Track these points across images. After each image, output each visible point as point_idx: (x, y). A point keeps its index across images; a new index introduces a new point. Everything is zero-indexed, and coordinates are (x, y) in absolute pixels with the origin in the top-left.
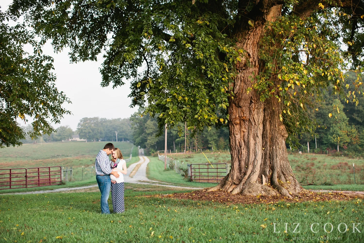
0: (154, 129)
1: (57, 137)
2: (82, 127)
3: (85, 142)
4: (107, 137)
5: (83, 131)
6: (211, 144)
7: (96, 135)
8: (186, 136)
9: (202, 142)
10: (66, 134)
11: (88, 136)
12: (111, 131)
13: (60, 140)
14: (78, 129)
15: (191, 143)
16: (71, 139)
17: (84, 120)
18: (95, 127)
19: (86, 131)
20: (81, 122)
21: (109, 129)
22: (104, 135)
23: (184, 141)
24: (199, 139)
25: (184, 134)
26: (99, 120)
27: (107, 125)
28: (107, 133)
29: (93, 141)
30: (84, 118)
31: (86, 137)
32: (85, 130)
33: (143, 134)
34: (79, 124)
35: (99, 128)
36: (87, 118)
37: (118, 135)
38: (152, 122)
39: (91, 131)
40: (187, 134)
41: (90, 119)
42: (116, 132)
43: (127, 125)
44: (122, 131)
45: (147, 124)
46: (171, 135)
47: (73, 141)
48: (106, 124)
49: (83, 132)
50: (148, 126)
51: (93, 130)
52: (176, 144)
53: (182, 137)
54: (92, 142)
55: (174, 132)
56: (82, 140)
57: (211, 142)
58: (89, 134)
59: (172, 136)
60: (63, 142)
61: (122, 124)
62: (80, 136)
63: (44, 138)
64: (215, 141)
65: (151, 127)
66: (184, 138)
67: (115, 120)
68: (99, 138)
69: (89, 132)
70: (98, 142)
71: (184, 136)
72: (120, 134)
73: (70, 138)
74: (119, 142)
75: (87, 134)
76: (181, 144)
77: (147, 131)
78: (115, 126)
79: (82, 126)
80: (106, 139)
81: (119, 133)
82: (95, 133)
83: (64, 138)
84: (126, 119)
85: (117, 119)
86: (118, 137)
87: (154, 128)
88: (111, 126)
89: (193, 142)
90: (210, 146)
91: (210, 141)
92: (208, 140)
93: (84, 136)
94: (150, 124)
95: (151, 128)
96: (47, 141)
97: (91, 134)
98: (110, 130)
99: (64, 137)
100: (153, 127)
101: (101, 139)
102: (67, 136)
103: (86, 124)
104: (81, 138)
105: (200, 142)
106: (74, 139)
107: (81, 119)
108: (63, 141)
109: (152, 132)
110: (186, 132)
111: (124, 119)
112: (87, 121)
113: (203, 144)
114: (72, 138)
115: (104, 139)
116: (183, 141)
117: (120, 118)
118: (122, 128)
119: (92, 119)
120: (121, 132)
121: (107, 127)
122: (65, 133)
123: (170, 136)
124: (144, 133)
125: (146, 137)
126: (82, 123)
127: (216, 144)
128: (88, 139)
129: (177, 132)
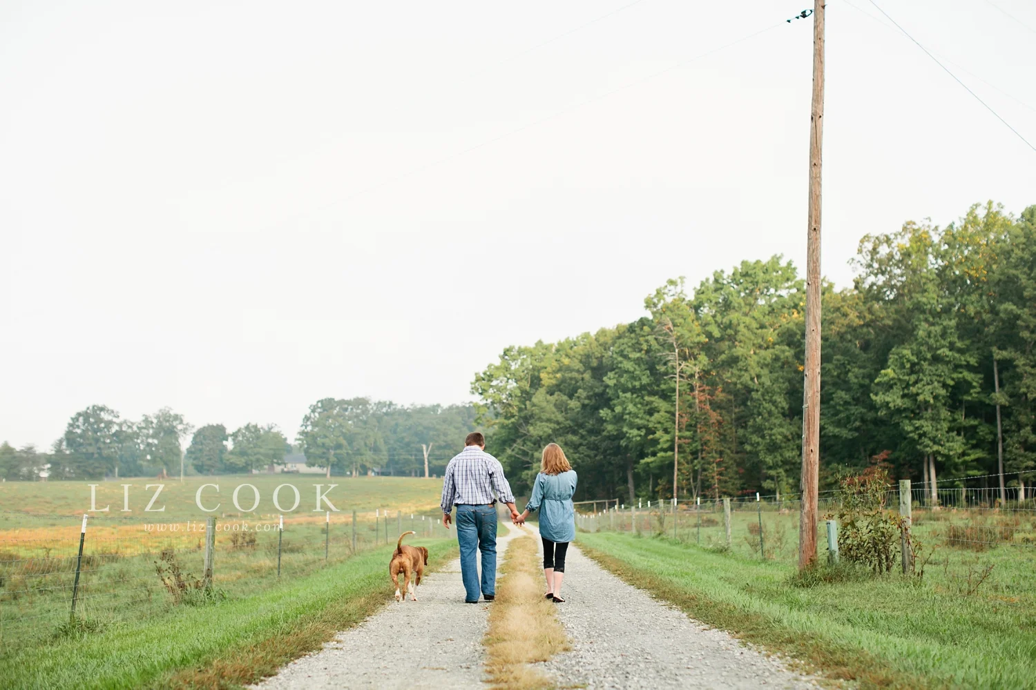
0: (558, 423)
1: (234, 459)
2: (316, 430)
3: (325, 475)
4: (397, 463)
5: (319, 440)
6: (772, 478)
7: (361, 455)
8: (680, 446)
9: (737, 473)
10: (262, 451)
11: (333, 459)
12: (408, 444)
13: (244, 469)
14: (302, 433)
15: (695, 472)
16: (282, 467)
17: (322, 406)
18: (358, 430)
19: (327, 441)
20: (313, 411)
21: (403, 438)
22: (384, 457)
23: (671, 465)
24: (726, 458)
25: (672, 441)
26: (371, 408)
27: (397, 425)
28: (395, 450)
29: (351, 473)
30: (321, 401)
31: (328, 460)
32: (326, 437)
33: (514, 441)
34: (307, 418)
35: (371, 433)
36: (331, 400)
37: (429, 455)
38: (552, 399)
39: (344, 442)
40: (683, 441)
41: (342, 402)
42: (424, 447)
43: (460, 425)
44: (443, 444)
45: (534, 405)
46: (623, 443)
47: (288, 472)
48: (393, 423)
49: (318, 446)
50: (536, 410)
51: (350, 439)
52: (637, 477)
53: (665, 450)
54: (348, 476)
55: (635, 432)
56: (316, 469)
57: (772, 473)
58: (338, 451)
59: (627, 446)
60: (256, 476)
61: (445, 421)
62: (308, 458)
63: (195, 462)
64: (788, 467)
65: (548, 415)
66: (670, 453)
67: (422, 411)
68: (368, 465)
69: (339, 446)
70: (365, 479)
71: (671, 449)
72: (437, 453)
73: (279, 464)
74: (434, 478)
75: (332, 452)
76: (657, 477)
77: (531, 428)
78: (420, 428)
79: (317, 426)
80: (392, 471)
81: (433, 450)
82: (358, 450)
83: (259, 464)
84: (457, 407)
85: (429, 409)
86: (429, 462)
87: (560, 417)
88: (410, 428)
89: (704, 470)
90: (767, 484)
91: (770, 468)
92: (764, 462)
93: (321, 457)
94: (544, 404)
95: (549, 420)
96: (205, 472)
97: (344, 451)
98: (406, 440)
99: (258, 460)
100: (553, 416)
101: (376, 470)
102: (266, 455)
103: (329, 417)
104: (311, 465)
105: (731, 472)
106: (290, 467)
107: (315, 403)
108: (255, 472)
109: (550, 431)
110: (677, 433)
111: (451, 408)
112: (333, 408)
113: (741, 478)
114: (285, 464)
115: (384, 470)
116: (668, 467)
117: (438, 406)
118: (445, 435)
119: (348, 403)
120: (440, 447)
121: (395, 432)
122: (260, 447)
123: (619, 447)
124: (519, 441)
125: (525, 453)
126: (317, 415)
127: (791, 481)
128: (333, 465)
129: (643, 432)
